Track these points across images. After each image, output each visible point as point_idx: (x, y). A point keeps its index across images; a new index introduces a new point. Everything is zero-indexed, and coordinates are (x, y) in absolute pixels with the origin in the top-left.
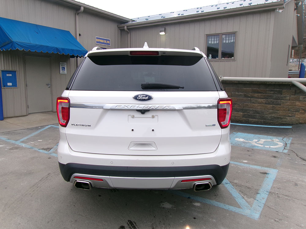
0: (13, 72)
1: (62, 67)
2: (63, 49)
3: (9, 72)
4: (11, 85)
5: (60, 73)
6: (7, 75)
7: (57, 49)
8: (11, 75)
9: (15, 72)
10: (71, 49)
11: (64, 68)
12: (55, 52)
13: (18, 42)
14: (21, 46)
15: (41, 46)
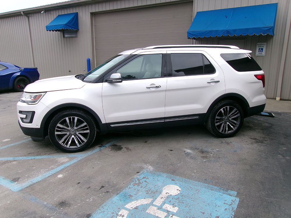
1: (259, 49)
2: (235, 31)
7: (228, 32)
10: (246, 29)
11: (262, 49)
12: (226, 35)
13: (191, 32)
14: (193, 35)
15: (211, 32)
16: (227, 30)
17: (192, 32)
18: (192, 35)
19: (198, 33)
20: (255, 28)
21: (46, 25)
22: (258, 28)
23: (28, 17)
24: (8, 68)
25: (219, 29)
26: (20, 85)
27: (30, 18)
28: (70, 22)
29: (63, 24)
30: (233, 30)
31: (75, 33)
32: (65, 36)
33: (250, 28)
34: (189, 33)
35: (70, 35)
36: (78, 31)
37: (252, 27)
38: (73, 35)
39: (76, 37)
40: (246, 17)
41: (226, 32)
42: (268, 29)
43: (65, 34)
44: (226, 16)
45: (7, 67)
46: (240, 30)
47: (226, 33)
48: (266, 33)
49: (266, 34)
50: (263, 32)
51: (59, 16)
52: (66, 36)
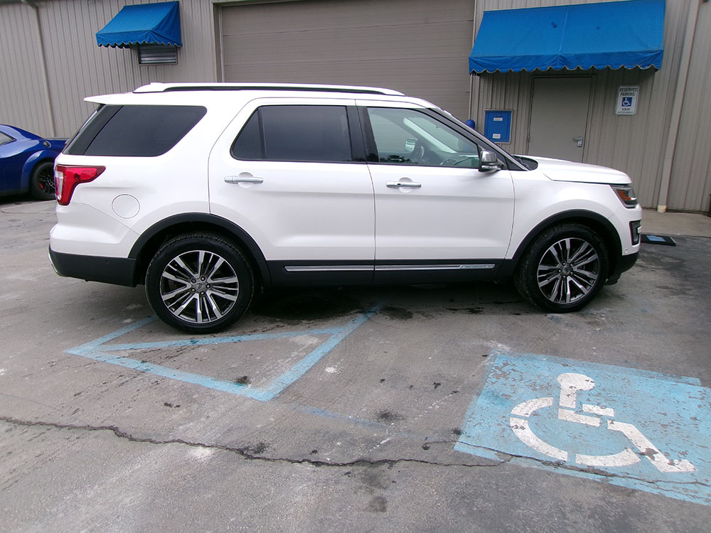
0: (506, 114)
1: (624, 99)
2: (579, 57)
3: (498, 113)
4: (499, 138)
5: (615, 114)
6: (495, 119)
7: (564, 59)
8: (501, 119)
9: (509, 113)
10: (605, 54)
11: (630, 100)
12: (558, 67)
13: (477, 58)
14: (482, 65)
15: (525, 59)
16: (561, 56)
17: (481, 58)
18: (480, 65)
19: (495, 61)
20: (625, 53)
21: (96, 32)
22: (630, 52)
23: (37, 9)
24: (16, 140)
25: (543, 54)
26: (44, 183)
27: (43, 12)
28: (162, 25)
29: (146, 31)
30: (576, 55)
31: (174, 54)
32: (142, 59)
33: (612, 54)
34: (473, 61)
35: (158, 59)
36: (180, 48)
37: (617, 51)
38: (163, 58)
39: (175, 63)
40: (598, 28)
41: (561, 61)
42: (652, 57)
43: (142, 55)
44: (553, 23)
45: (12, 138)
46: (593, 56)
47: (559, 61)
48: (648, 65)
49: (647, 68)
50: (642, 63)
51: (126, 8)
52: (146, 59)
